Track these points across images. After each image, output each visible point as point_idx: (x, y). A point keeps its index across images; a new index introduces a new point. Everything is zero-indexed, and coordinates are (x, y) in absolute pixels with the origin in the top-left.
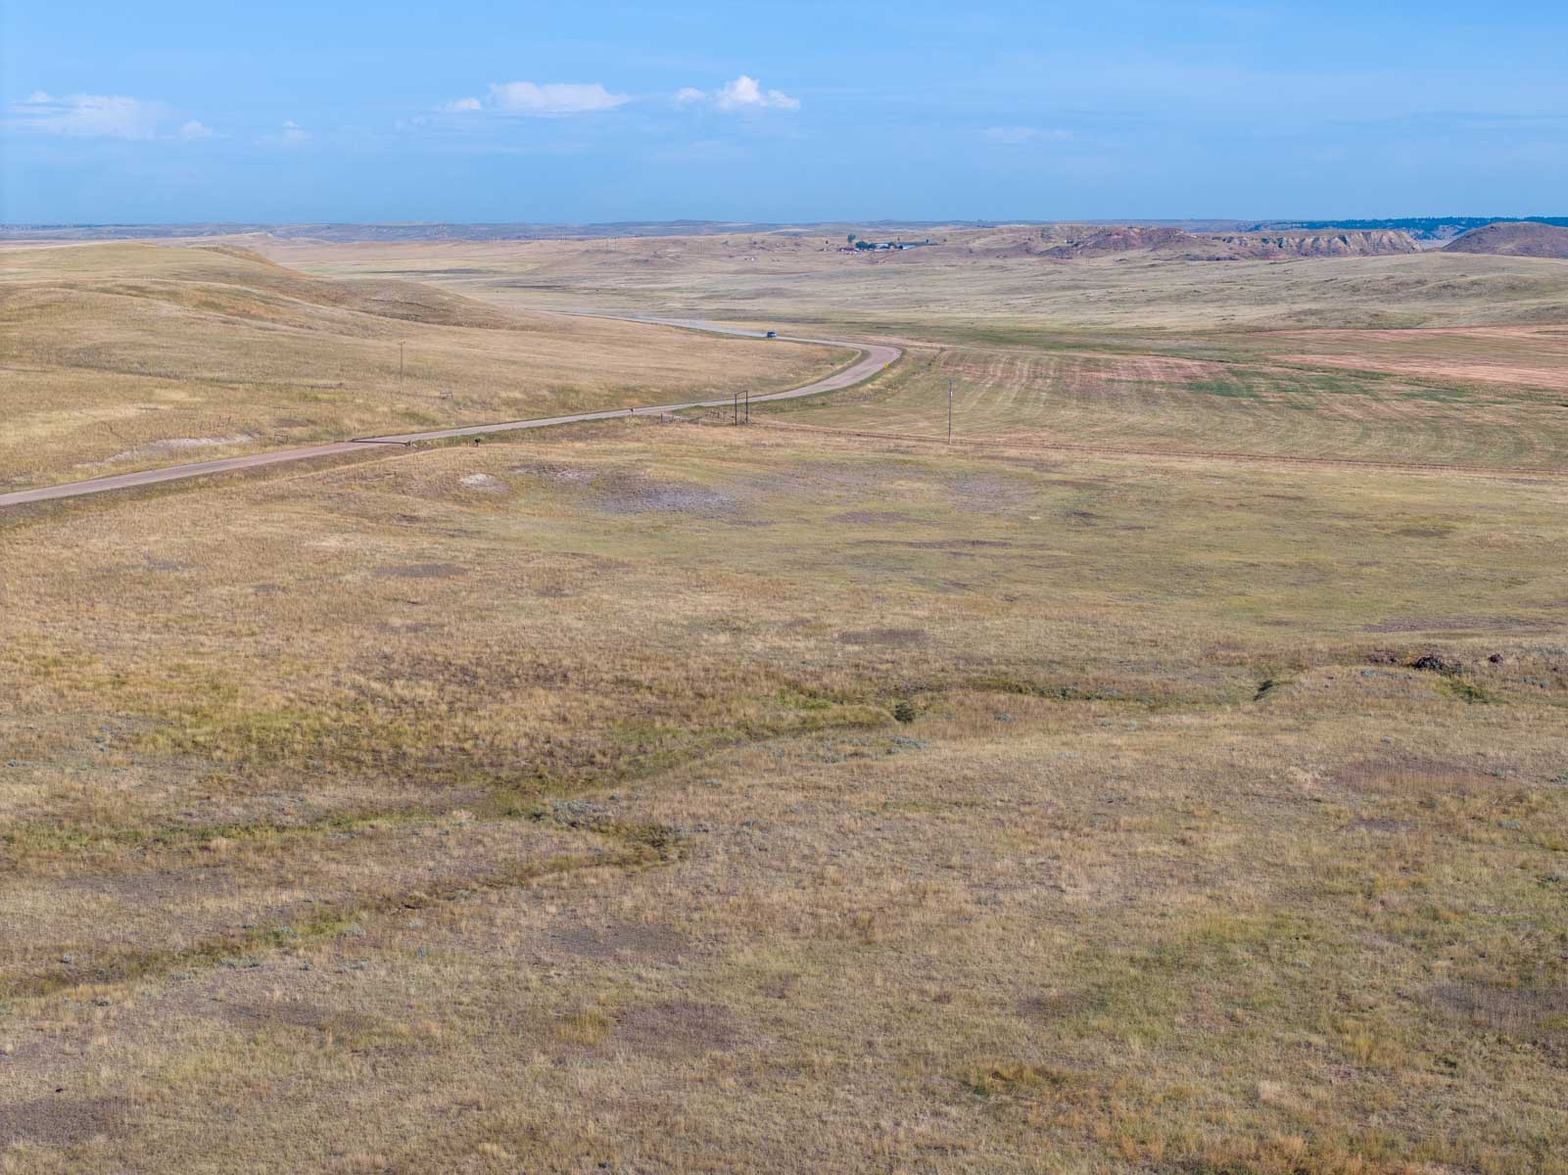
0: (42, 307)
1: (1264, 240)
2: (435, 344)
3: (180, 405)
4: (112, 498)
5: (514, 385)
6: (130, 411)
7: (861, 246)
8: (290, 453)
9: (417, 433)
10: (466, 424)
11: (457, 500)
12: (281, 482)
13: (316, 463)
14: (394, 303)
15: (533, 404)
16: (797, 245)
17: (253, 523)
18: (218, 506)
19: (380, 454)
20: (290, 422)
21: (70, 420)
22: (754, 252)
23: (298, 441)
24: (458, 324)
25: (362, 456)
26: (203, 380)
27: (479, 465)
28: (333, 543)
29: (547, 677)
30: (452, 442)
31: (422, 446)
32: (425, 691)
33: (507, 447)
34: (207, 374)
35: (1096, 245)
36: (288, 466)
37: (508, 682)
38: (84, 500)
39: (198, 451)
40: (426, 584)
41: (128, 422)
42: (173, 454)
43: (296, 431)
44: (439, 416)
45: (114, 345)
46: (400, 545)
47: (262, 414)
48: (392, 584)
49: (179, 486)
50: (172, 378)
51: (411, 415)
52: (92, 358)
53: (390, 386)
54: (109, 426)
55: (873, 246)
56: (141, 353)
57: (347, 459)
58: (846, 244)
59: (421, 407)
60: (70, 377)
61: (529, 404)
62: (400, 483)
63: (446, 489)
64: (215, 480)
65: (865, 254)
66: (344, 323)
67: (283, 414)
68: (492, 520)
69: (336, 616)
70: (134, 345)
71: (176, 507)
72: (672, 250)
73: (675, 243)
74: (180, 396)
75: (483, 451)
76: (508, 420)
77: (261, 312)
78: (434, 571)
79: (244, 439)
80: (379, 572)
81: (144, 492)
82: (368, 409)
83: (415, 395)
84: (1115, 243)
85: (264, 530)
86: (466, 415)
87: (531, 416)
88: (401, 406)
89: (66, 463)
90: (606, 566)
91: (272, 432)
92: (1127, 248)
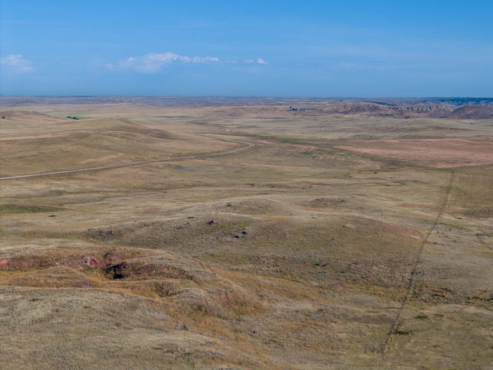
0: (96, 138)
1: (408, 108)
2: (163, 144)
3: (122, 156)
4: (115, 168)
5: (172, 153)
6: (115, 157)
7: (293, 110)
8: (137, 162)
9: (155, 160)
10: (162, 159)
11: (158, 169)
12: (136, 166)
13: (140, 164)
14: (157, 134)
15: (174, 156)
16: (275, 109)
17: (132, 170)
18: (128, 169)
19: (149, 163)
20: (137, 158)
21: (107, 158)
22: (263, 111)
23: (138, 161)
24: (169, 139)
25: (146, 163)
26: (124, 152)
27: (161, 165)
28: (142, 173)
29: (161, 184)
30: (159, 161)
31: (154, 162)
32: (150, 184)
33: (166, 162)
34: (124, 151)
35: (356, 111)
36: (137, 164)
37: (158, 184)
38: (112, 168)
39: (125, 162)
40: (151, 177)
41: (115, 158)
42: (121, 162)
43: (138, 160)
44: (158, 158)
45: (109, 146)
46: (149, 173)
47: (133, 157)
48: (148, 177)
49: (123, 166)
50: (119, 151)
51: (154, 158)
52: (107, 148)
53: (152, 153)
54: (113, 159)
55: (296, 110)
56: (114, 147)
57: (144, 163)
58: (290, 109)
59: (156, 156)
60: (104, 151)
61: (173, 156)
62: (151, 166)
63: (157, 167)
64: (127, 166)
65: (294, 112)
66: (146, 140)
67: (136, 157)
68: (161, 171)
69: (142, 179)
70: (113, 146)
71: (123, 169)
72: (241, 111)
73: (242, 108)
74: (121, 154)
75: (162, 163)
76: (169, 158)
77: (132, 138)
78: (153, 175)
79: (131, 161)
80: (147, 175)
81: (119, 167)
82: (148, 157)
83: (155, 154)
84: (361, 110)
85: (134, 171)
86: (163, 157)
87: (173, 158)
88: (153, 156)
89: (108, 163)
90: (172, 175)
91: (134, 160)
92: (364, 111)
